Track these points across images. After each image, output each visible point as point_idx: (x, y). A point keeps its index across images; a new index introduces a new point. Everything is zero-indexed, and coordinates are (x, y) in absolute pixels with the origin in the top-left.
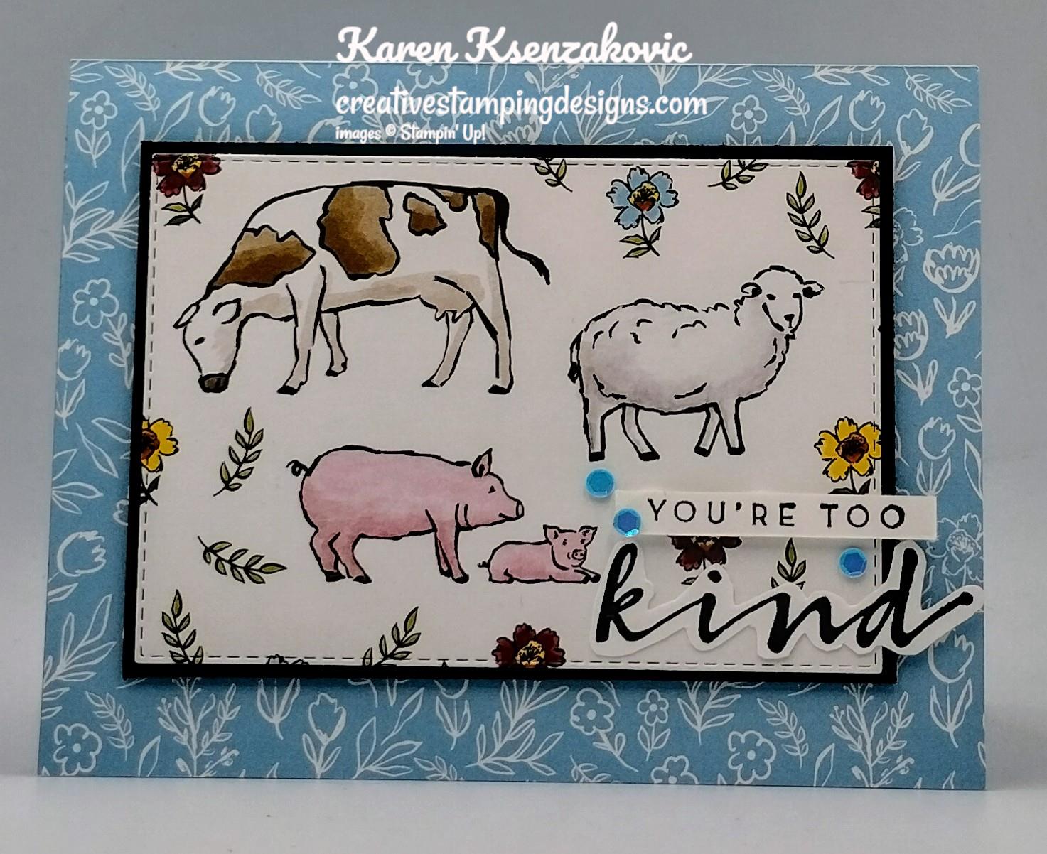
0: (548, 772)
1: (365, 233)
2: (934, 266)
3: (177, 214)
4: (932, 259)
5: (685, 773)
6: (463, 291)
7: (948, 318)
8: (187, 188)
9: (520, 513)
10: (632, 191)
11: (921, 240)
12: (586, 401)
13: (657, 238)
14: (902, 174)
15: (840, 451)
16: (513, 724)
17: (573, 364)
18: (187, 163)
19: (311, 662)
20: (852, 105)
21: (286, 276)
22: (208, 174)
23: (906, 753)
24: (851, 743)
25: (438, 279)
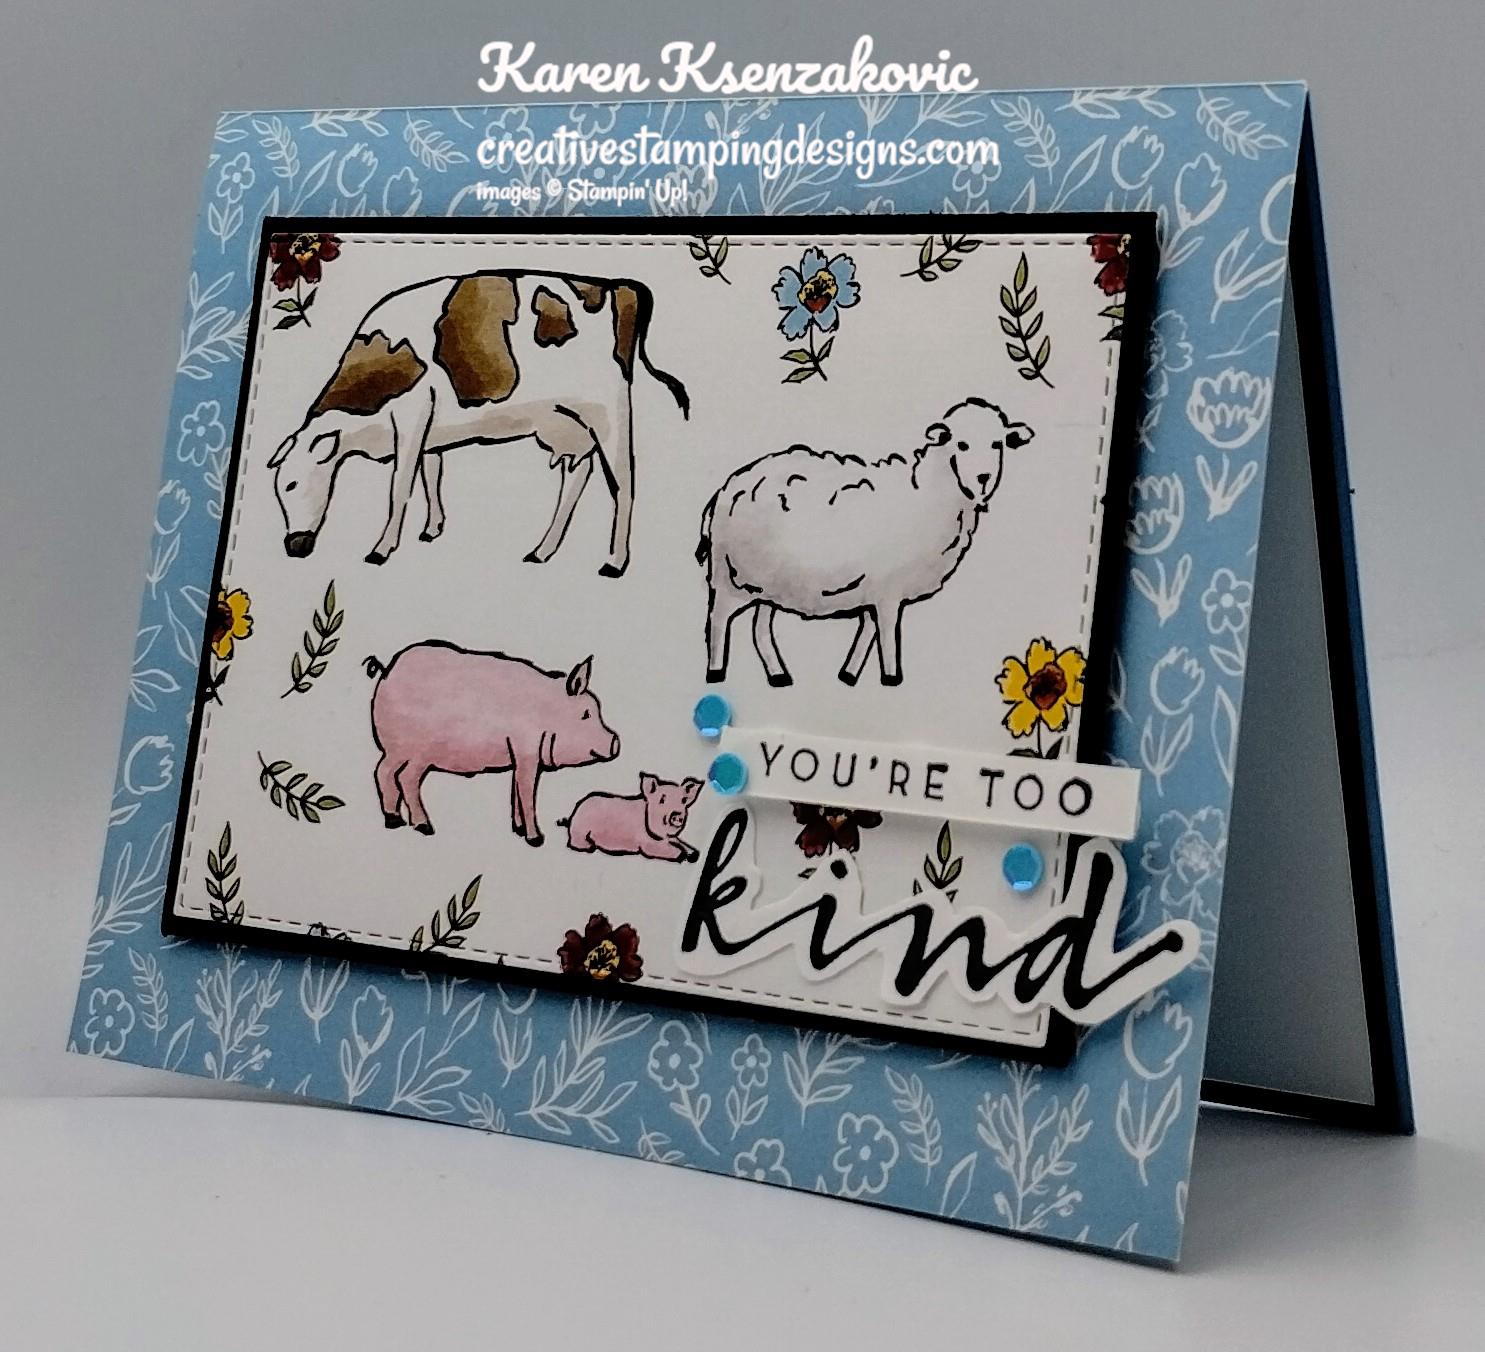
0: (610, 1137)
1: (484, 342)
2: (1203, 404)
3: (288, 314)
4: (1202, 393)
5: (776, 1167)
6: (586, 427)
7: (1215, 488)
8: (302, 279)
9: (615, 751)
10: (804, 284)
11: (1190, 362)
12: (712, 593)
13: (827, 355)
14: (1175, 257)
15: (1029, 690)
16: (579, 1060)
17: (703, 537)
18: (306, 246)
19: (355, 938)
20: (1118, 149)
21: (392, 401)
22: (327, 260)
23: (1072, 1183)
24: (1000, 1155)
25: (560, 409)
